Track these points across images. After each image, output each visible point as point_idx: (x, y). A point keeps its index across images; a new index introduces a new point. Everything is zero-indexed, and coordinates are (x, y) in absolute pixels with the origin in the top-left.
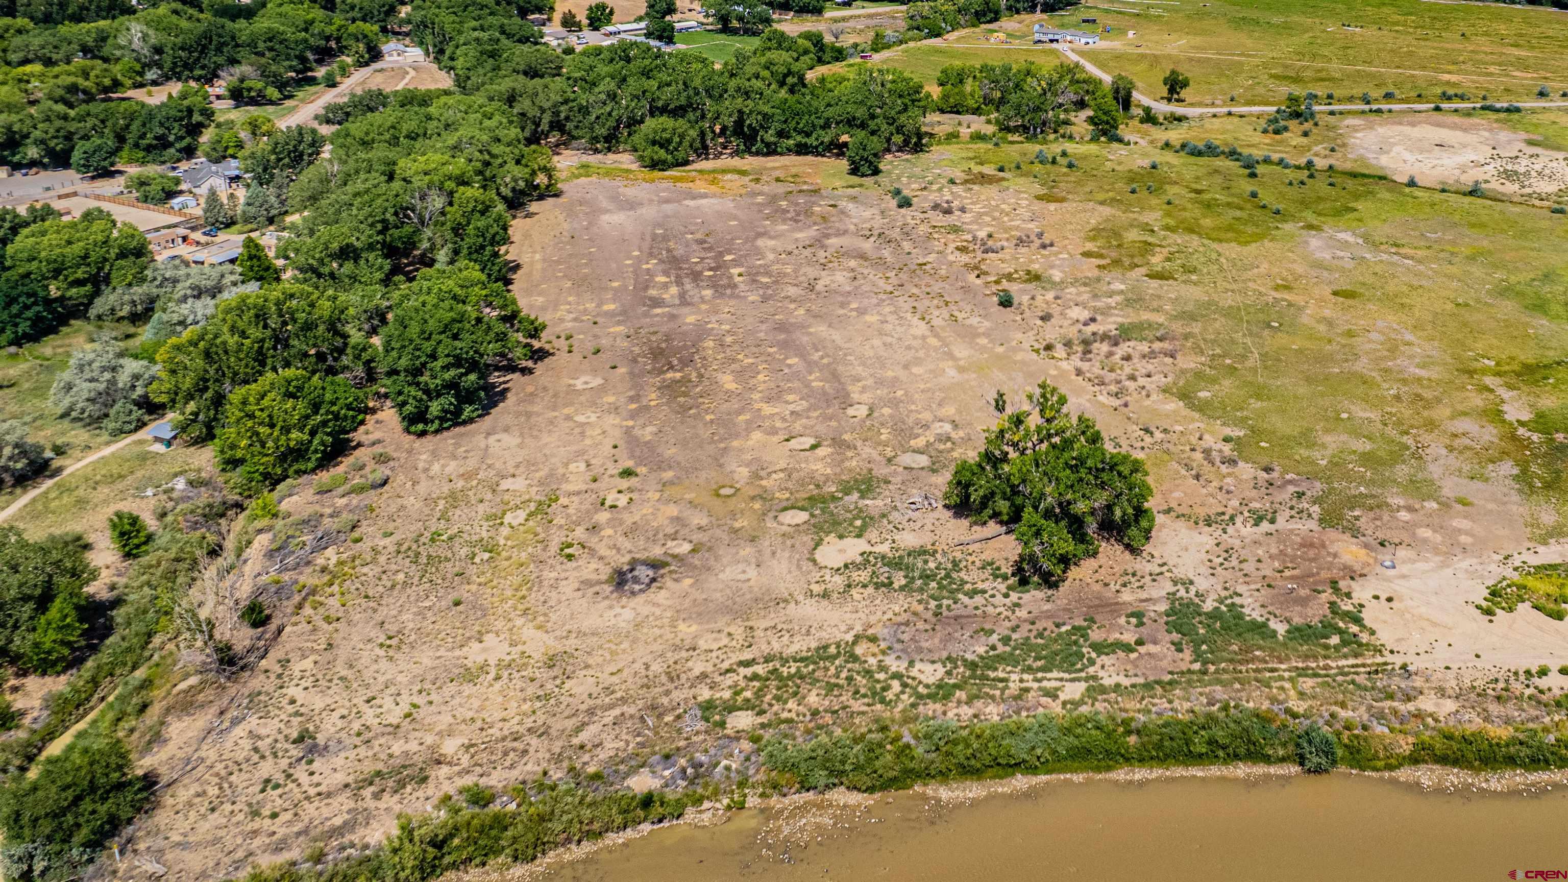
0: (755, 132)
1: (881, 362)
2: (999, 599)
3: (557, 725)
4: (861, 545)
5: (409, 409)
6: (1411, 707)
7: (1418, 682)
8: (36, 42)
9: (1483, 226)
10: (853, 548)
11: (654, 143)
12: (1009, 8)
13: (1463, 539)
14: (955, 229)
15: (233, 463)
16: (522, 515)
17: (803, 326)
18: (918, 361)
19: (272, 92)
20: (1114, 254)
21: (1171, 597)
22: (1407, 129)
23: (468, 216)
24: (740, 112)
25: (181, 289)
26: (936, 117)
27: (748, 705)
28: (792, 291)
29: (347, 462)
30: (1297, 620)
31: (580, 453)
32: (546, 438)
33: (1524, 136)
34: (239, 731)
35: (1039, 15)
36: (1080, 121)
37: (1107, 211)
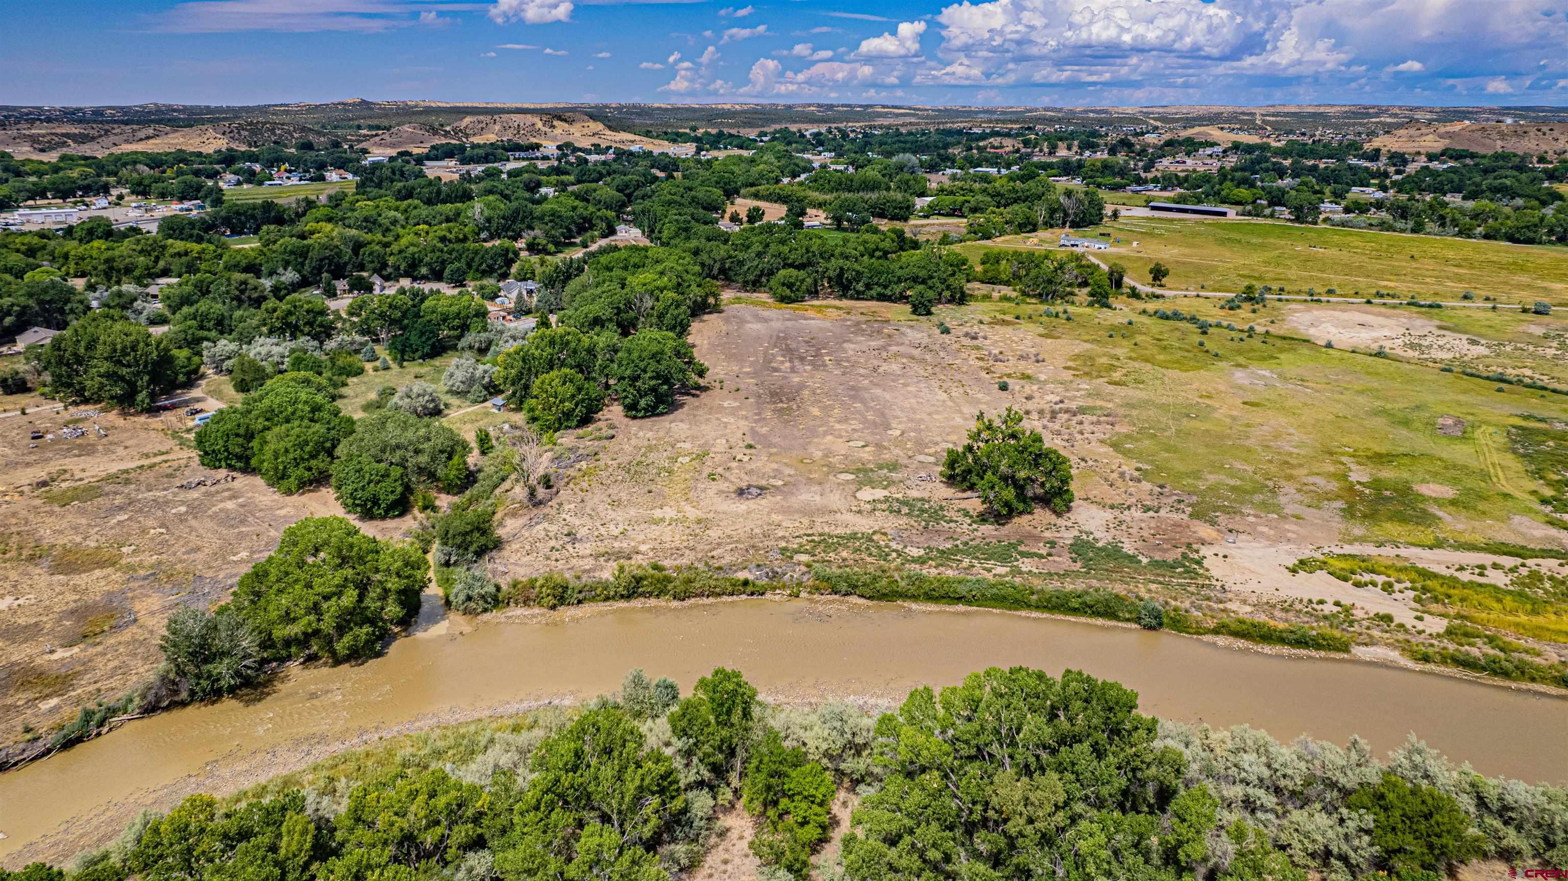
0: (850, 282)
1: (914, 411)
2: (965, 526)
3: (700, 547)
4: (886, 493)
5: (628, 401)
6: (1221, 606)
7: (1230, 595)
8: (425, 213)
9: (1377, 374)
10: (880, 494)
11: (783, 284)
12: (1045, 223)
13: (1290, 535)
14: (978, 348)
15: (534, 419)
16: (688, 459)
17: (866, 389)
18: (937, 412)
19: (551, 248)
20: (1087, 369)
21: (1076, 538)
22: (1337, 314)
23: (667, 309)
24: (842, 269)
25: (506, 336)
26: (977, 285)
27: (806, 552)
28: (862, 371)
29: (591, 428)
30: (1157, 558)
31: (722, 436)
32: (703, 427)
33: (1438, 323)
34: (539, 527)
35: (1067, 230)
36: (1083, 294)
37: (1088, 346)
